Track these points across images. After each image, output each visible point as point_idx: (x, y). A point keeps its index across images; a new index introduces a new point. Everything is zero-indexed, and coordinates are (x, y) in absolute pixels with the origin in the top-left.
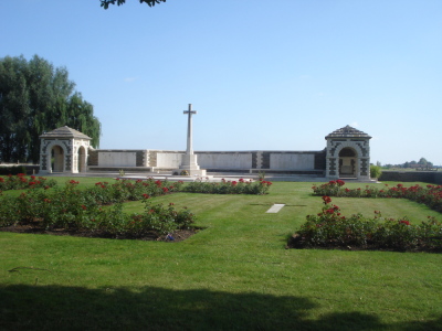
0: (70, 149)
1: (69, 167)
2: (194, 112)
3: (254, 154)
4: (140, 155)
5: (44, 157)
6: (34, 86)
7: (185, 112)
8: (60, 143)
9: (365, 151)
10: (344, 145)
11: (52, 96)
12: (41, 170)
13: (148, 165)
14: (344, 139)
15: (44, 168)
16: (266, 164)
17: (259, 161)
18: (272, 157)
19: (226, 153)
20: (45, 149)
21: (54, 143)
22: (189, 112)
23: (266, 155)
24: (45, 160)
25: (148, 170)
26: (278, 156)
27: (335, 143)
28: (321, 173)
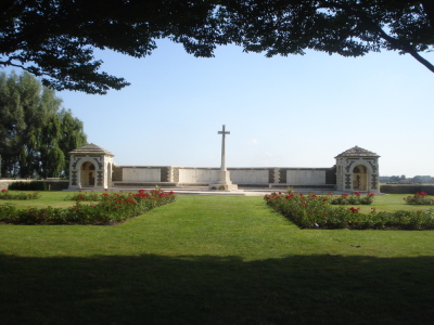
0: (101, 166)
1: (101, 183)
2: (229, 133)
3: (271, 171)
4: (165, 171)
5: (74, 173)
6: (27, 102)
7: (219, 133)
8: (92, 160)
9: (375, 168)
10: (357, 163)
11: (46, 112)
12: (70, 186)
13: (172, 181)
14: (357, 158)
15: (74, 183)
16: (283, 179)
17: (277, 177)
18: (288, 173)
19: (242, 169)
20: (74, 166)
21: (84, 160)
22: (224, 133)
23: (283, 171)
24: (74, 176)
25: (173, 185)
26: (294, 172)
27: (350, 161)
28: (332, 187)
